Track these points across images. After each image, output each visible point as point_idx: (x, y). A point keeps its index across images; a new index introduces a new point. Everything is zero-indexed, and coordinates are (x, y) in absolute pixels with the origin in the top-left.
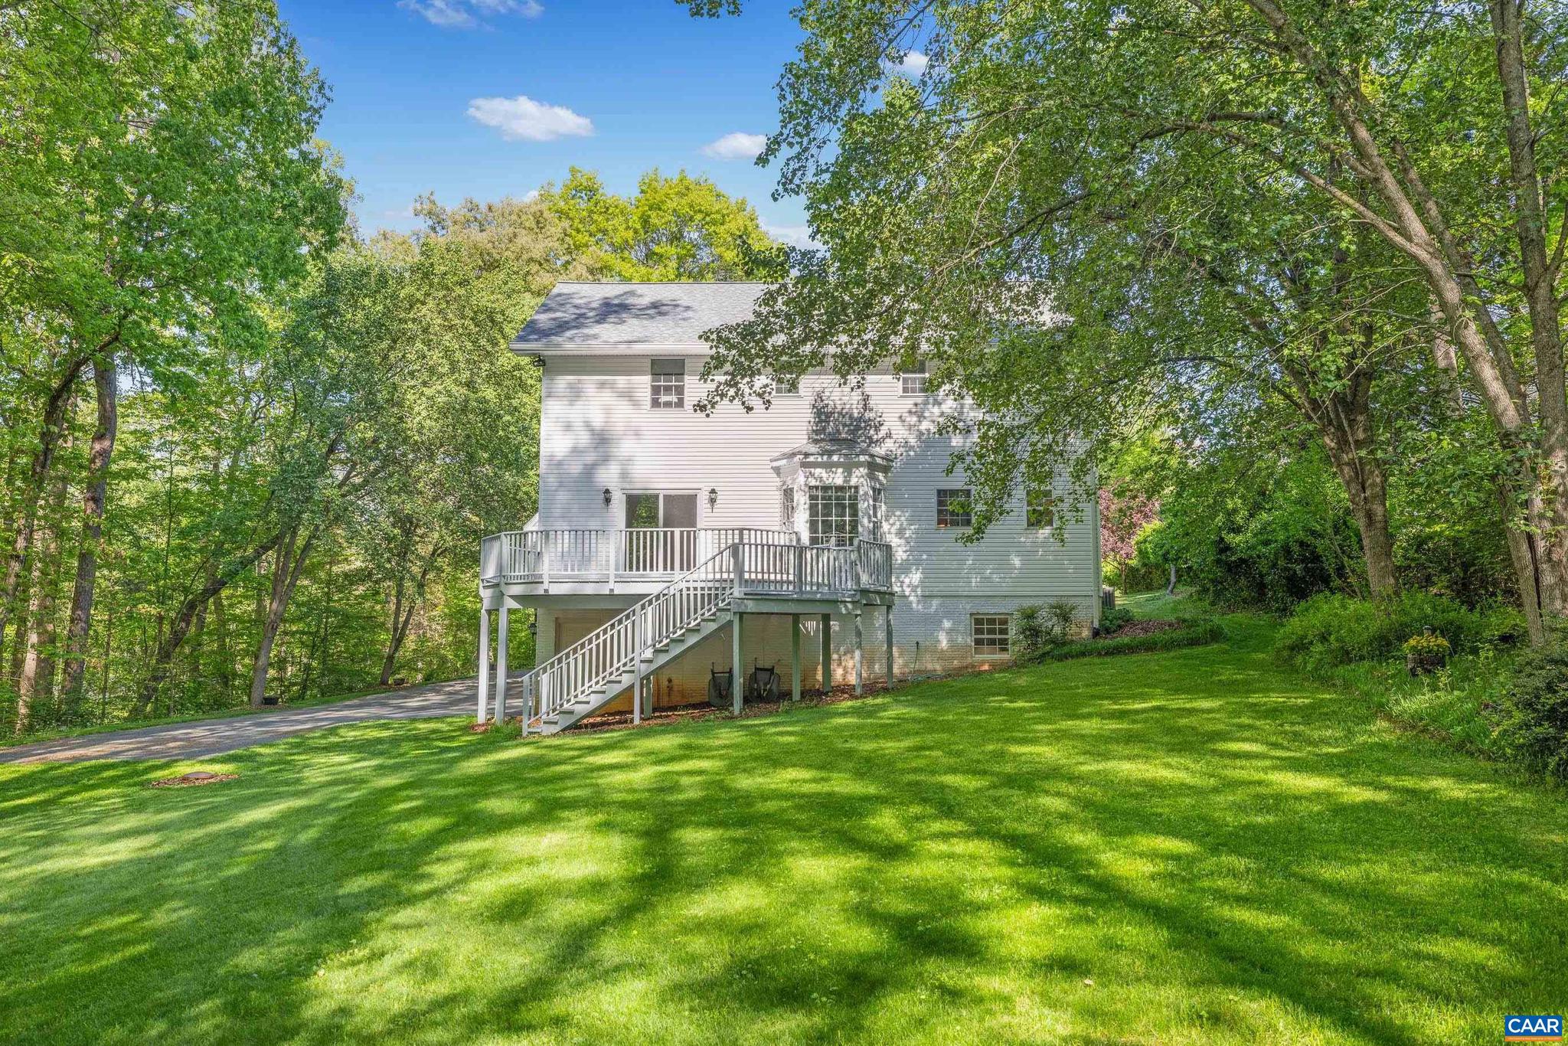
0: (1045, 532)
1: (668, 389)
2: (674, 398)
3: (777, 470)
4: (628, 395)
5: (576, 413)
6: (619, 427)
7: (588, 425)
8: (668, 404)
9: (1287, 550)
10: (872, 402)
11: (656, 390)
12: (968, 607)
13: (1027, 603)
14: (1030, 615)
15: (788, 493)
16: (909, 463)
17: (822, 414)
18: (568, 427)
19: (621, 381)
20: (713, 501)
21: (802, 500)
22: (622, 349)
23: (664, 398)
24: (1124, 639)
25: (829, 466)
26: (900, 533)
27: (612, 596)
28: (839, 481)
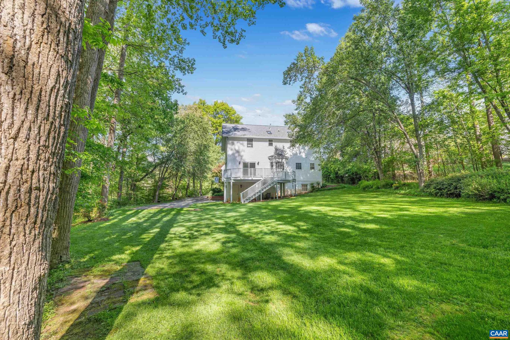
0: (313, 170)
1: (250, 144)
2: (250, 146)
3: (269, 159)
4: (242, 144)
5: (233, 147)
6: (241, 150)
7: (235, 149)
8: (250, 147)
9: (353, 174)
10: (285, 148)
11: (248, 144)
12: (301, 183)
13: (311, 182)
14: (312, 184)
15: (272, 163)
16: (291, 158)
17: (276, 149)
18: (232, 150)
19: (241, 142)
20: (258, 164)
21: (274, 164)
22: (242, 136)
23: (249, 146)
24: (326, 188)
25: (279, 158)
26: (290, 170)
27: (252, 180)
28: (280, 161)
